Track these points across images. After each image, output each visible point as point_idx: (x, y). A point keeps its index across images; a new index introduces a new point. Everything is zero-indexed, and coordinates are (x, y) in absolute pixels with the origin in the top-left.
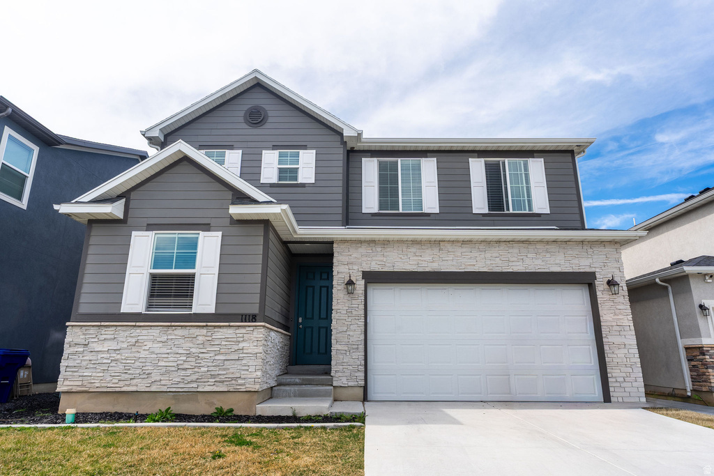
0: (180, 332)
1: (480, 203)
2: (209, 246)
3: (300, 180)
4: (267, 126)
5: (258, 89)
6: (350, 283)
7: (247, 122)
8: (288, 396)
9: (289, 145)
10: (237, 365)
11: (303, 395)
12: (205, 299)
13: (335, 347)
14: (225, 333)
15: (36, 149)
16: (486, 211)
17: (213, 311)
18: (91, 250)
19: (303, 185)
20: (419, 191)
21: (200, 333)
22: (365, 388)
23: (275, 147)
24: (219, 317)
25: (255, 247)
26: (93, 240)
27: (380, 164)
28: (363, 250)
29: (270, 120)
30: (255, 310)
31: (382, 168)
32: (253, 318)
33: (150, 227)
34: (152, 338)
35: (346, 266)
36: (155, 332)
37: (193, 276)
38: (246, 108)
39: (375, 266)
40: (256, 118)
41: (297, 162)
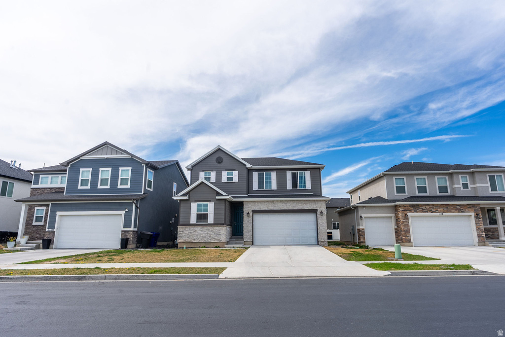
0: (205, 228)
1: (289, 186)
2: (211, 206)
3: (234, 181)
4: (223, 163)
5: (219, 151)
6: (248, 213)
7: (217, 162)
8: (232, 244)
9: (230, 170)
10: (220, 236)
11: (236, 244)
12: (211, 220)
13: (244, 231)
14: (216, 228)
15: (153, 172)
16: (291, 189)
17: (213, 223)
18: (181, 208)
19: (235, 182)
20: (270, 183)
21: (210, 228)
22: (253, 242)
23: (226, 170)
24: (215, 224)
25: (222, 206)
26: (181, 205)
27: (259, 173)
28: (252, 204)
29: (224, 161)
30: (223, 222)
31: (259, 175)
32: (223, 225)
33: (195, 201)
34: (198, 230)
35: (247, 208)
36: (199, 228)
37: (207, 214)
38: (216, 157)
39: (255, 208)
40: (219, 161)
41: (233, 175)
